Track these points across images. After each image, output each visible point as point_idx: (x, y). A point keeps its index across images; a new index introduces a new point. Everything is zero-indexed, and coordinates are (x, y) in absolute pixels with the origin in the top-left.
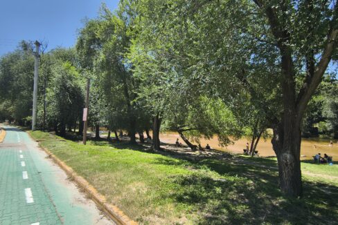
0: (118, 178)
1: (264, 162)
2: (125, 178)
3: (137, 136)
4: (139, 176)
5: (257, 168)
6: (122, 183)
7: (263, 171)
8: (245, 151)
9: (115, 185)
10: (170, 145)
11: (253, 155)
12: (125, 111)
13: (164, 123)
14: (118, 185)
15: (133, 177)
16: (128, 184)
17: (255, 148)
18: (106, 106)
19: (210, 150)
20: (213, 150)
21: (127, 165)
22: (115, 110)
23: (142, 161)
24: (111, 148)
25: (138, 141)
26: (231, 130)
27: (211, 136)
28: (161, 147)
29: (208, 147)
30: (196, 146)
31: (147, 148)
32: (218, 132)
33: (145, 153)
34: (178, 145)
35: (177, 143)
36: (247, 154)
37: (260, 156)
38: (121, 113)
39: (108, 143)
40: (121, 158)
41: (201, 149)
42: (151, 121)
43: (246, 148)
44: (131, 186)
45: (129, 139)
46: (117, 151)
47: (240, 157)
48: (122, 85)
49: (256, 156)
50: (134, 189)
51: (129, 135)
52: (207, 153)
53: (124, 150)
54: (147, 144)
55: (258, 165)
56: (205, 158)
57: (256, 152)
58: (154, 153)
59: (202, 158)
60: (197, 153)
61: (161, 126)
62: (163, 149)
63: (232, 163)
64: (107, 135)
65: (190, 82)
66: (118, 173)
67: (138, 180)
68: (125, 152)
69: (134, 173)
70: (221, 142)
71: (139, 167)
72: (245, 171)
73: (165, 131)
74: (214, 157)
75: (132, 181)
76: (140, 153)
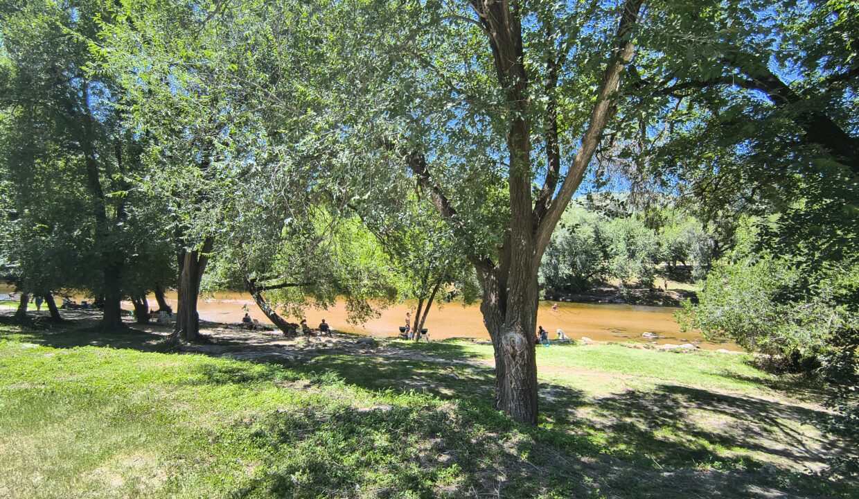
0: (53, 452)
1: (441, 351)
2: (82, 447)
3: (127, 305)
4: (135, 431)
5: (431, 365)
6: (68, 465)
7: (442, 372)
8: (402, 330)
9: (38, 478)
10: (227, 326)
11: (419, 337)
12: (86, 233)
13: (213, 268)
14: (50, 475)
15: (115, 438)
16: (93, 465)
17: (423, 322)
18: (13, 216)
19: (329, 333)
20: (336, 332)
21: (89, 399)
22: (50, 231)
23: (144, 378)
24: (29, 345)
25: (129, 319)
26: (377, 287)
27: (332, 300)
28: (203, 332)
29: (324, 327)
30: (295, 326)
31: (158, 337)
32: (346, 292)
33: (155, 355)
34: (248, 324)
35: (247, 319)
36: (406, 338)
37: (431, 339)
38: (71, 239)
39: (18, 329)
40: (64, 376)
41: (308, 332)
42: (174, 266)
43: (404, 325)
44: (103, 470)
45: (98, 315)
46: (50, 354)
47: (394, 345)
48: (76, 158)
49: (423, 340)
50: (118, 481)
51: (98, 305)
52: (323, 340)
53: (77, 350)
54: (160, 325)
55: (431, 360)
56: (320, 352)
57: (424, 332)
58: (181, 350)
59: (312, 354)
60: (299, 342)
61: (204, 277)
62: (206, 339)
63: (381, 360)
64: (14, 307)
65: (298, 165)
66: (52, 432)
67: (133, 445)
68: (82, 356)
69: (115, 422)
70: (352, 314)
71: (137, 398)
72: (408, 374)
73: (212, 290)
74: (339, 350)
75: (107, 453)
76: (137, 353)
